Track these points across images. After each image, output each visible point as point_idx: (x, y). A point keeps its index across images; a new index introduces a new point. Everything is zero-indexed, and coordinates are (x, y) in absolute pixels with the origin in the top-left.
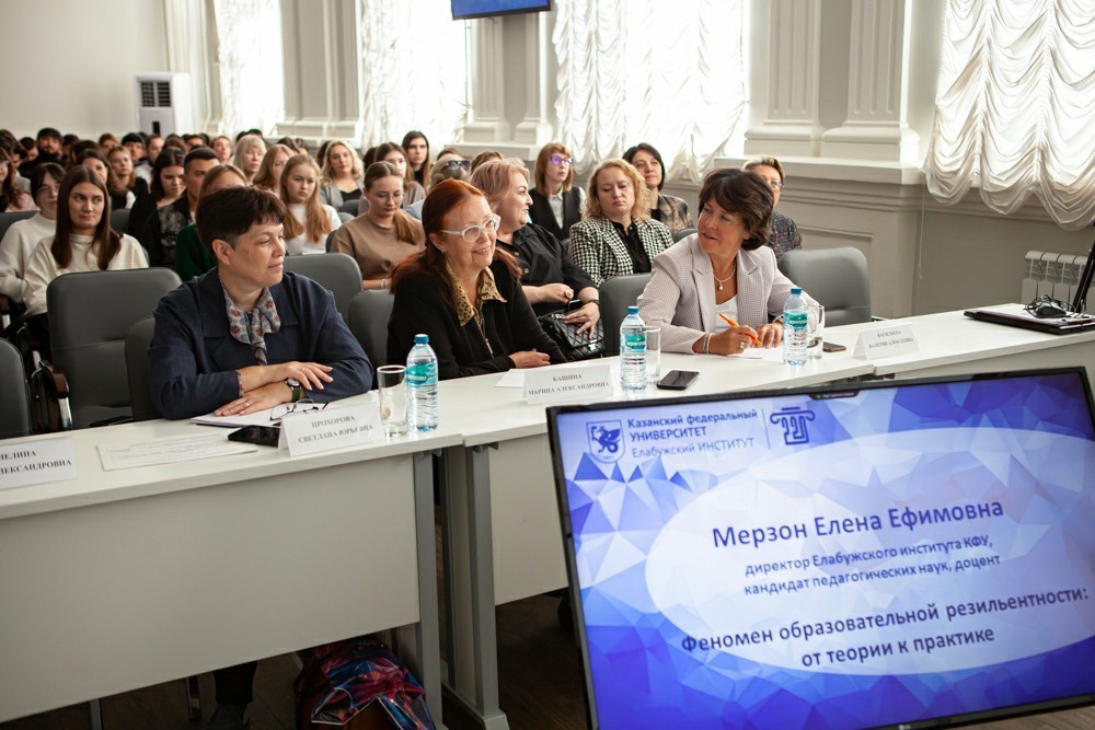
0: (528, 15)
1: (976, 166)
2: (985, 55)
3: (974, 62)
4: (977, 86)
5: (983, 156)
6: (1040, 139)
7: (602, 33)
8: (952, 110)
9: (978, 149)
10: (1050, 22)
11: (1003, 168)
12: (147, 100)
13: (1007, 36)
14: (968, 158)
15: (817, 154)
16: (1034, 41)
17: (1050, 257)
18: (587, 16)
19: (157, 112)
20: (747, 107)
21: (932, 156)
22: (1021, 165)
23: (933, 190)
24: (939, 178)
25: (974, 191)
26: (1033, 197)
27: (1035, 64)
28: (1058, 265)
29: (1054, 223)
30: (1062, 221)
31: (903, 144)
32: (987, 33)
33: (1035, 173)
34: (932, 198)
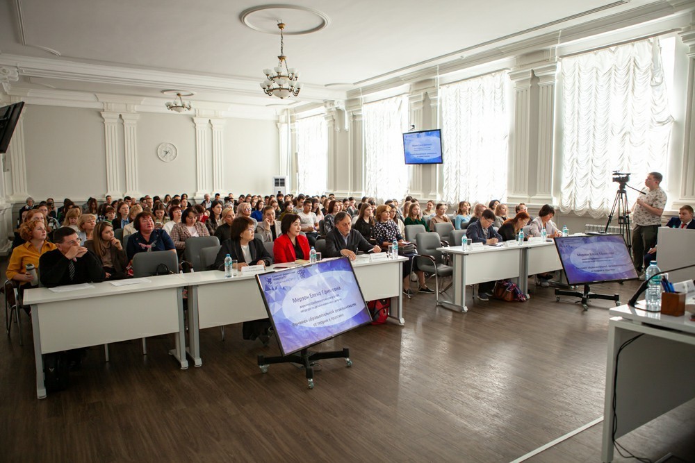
0: (432, 165)
1: (573, 205)
2: (574, 180)
3: (571, 182)
4: (572, 187)
5: (575, 203)
6: (588, 199)
7: (461, 171)
8: (566, 193)
9: (573, 201)
10: (590, 174)
11: (580, 205)
12: (277, 184)
13: (580, 176)
14: (571, 204)
15: (529, 202)
16: (586, 178)
17: (591, 225)
18: (456, 166)
19: (280, 188)
20: (506, 191)
21: (561, 203)
22: (584, 205)
23: (562, 211)
24: (563, 208)
25: (573, 211)
26: (587, 212)
27: (587, 183)
28: (593, 227)
29: (592, 218)
30: (595, 217)
31: (553, 200)
32: (575, 176)
33: (588, 207)
34: (561, 213)
